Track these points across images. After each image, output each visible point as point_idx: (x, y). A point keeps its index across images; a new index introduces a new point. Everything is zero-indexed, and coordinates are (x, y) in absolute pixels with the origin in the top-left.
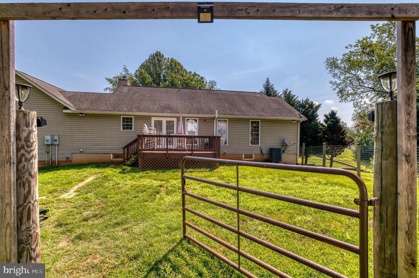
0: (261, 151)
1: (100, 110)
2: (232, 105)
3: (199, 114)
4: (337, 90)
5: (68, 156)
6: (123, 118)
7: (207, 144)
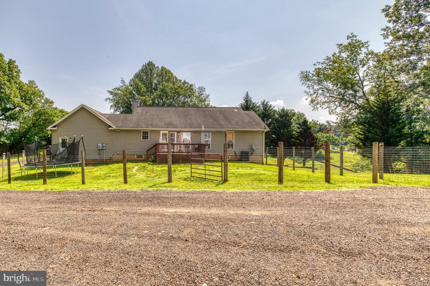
0: (235, 153)
1: (129, 127)
2: (214, 120)
3: (191, 128)
4: (310, 99)
5: (110, 157)
6: (143, 132)
7: (197, 149)
